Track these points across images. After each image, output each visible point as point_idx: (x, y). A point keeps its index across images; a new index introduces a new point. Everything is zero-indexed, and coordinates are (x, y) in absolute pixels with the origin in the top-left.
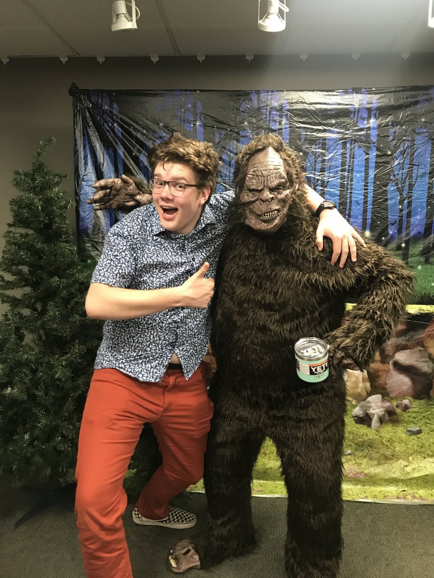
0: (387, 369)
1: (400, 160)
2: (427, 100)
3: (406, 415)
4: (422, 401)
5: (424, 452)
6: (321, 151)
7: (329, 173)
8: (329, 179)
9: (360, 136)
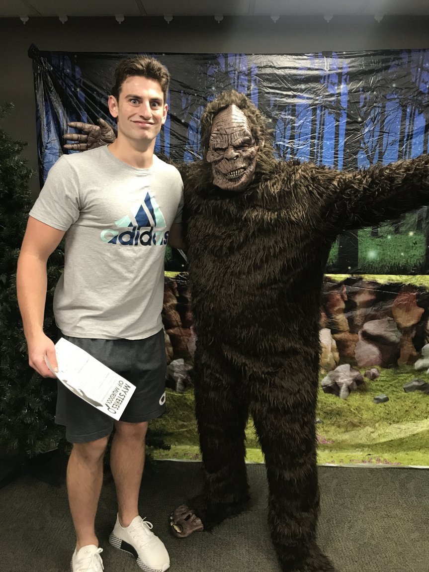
0: (356, 339)
1: (371, 127)
2: (398, 65)
3: (373, 384)
4: (390, 370)
5: (390, 419)
6: (291, 117)
7: (299, 140)
8: (298, 146)
9: (330, 102)
